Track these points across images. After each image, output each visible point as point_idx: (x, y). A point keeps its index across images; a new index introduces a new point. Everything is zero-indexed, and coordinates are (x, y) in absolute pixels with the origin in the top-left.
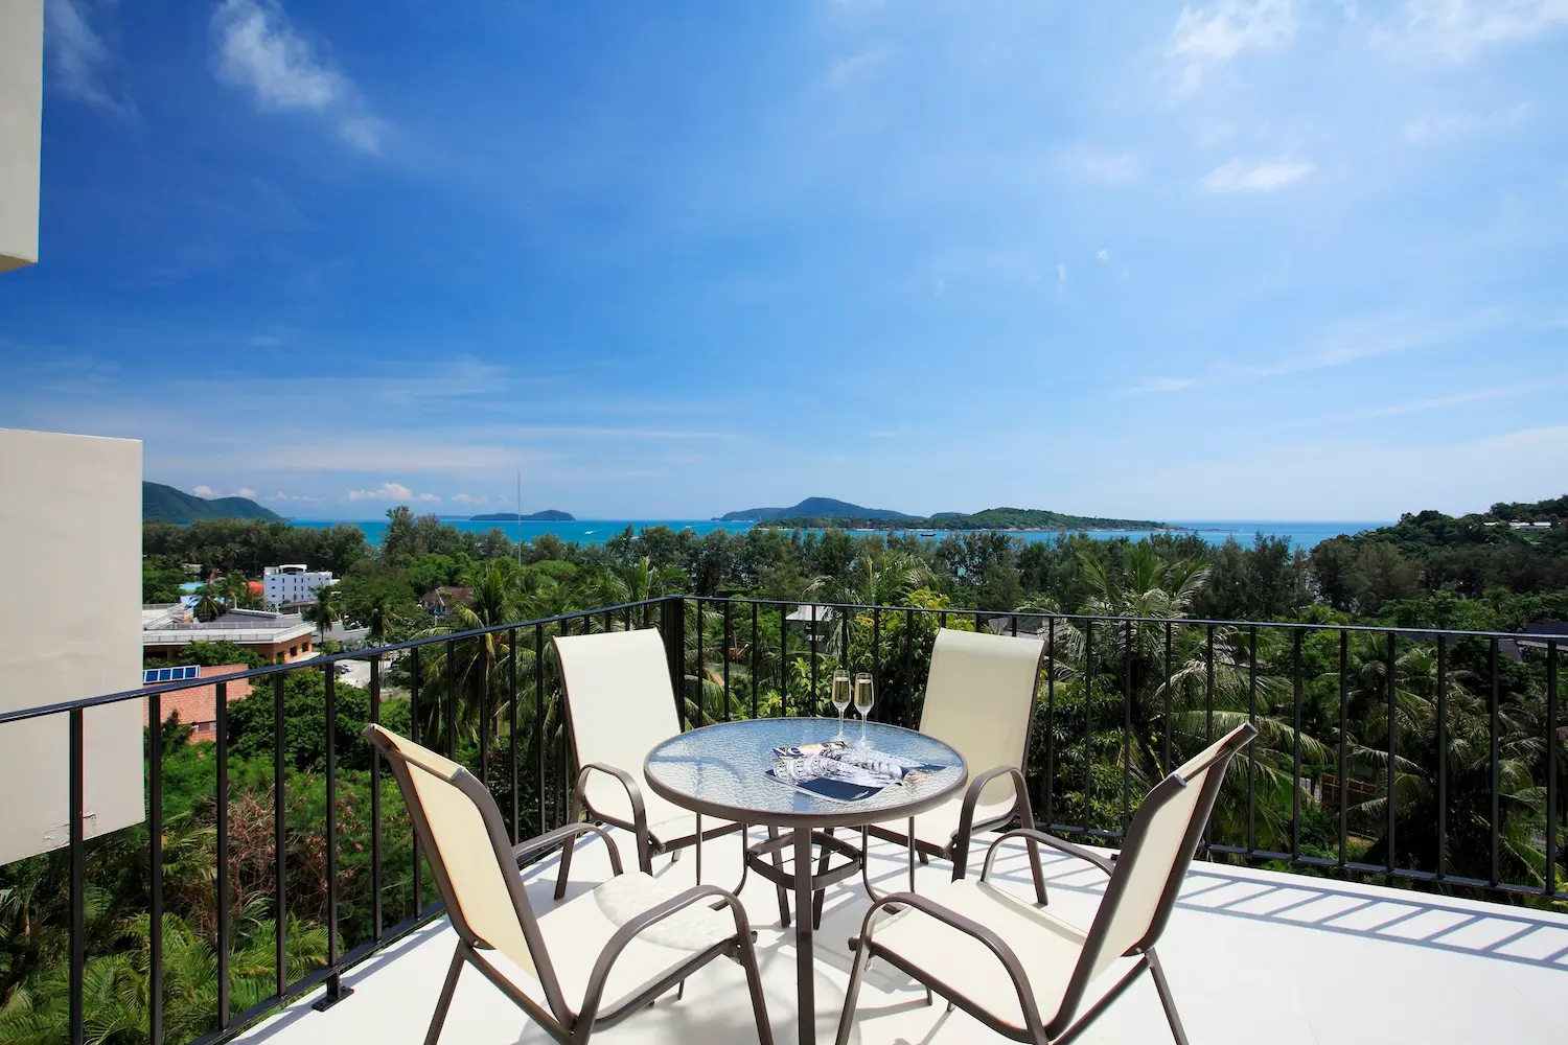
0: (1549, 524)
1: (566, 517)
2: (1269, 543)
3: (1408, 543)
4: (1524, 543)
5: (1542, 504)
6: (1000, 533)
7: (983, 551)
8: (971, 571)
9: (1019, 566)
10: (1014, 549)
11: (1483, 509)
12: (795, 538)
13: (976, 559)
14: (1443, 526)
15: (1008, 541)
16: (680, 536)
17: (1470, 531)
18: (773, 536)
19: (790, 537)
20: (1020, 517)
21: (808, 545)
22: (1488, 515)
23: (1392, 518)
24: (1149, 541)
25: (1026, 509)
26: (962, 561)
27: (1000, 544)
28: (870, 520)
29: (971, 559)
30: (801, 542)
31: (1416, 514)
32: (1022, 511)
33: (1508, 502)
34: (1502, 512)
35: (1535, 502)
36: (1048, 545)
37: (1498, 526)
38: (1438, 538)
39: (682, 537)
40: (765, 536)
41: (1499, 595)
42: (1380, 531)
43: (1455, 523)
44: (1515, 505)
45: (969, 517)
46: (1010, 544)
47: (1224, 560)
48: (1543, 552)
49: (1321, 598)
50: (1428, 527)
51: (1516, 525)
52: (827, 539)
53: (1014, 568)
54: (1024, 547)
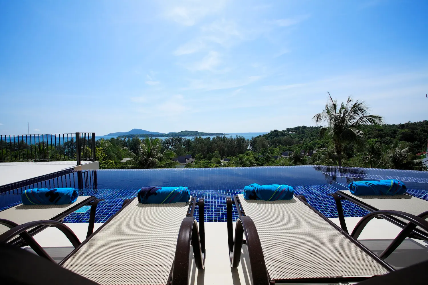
0: (295, 132)
2: (239, 137)
3: (272, 137)
4: (291, 136)
6: (180, 137)
7: (176, 142)
8: (173, 147)
10: (183, 141)
11: (285, 129)
13: (174, 144)
14: (278, 133)
17: (283, 134)
19: (123, 140)
22: (286, 130)
24: (215, 138)
25: (192, 131)
26: (170, 145)
27: (180, 140)
28: (151, 135)
30: (126, 141)
31: (273, 130)
32: (190, 132)
33: (289, 128)
34: (289, 130)
35: (293, 128)
37: (287, 133)
38: (277, 136)
41: (280, 147)
42: (267, 134)
43: (280, 132)
44: (290, 128)
45: (177, 133)
47: (229, 142)
48: (293, 138)
49: (251, 150)
50: (275, 133)
51: (290, 132)
52: (133, 140)
53: (183, 146)
54: (185, 140)
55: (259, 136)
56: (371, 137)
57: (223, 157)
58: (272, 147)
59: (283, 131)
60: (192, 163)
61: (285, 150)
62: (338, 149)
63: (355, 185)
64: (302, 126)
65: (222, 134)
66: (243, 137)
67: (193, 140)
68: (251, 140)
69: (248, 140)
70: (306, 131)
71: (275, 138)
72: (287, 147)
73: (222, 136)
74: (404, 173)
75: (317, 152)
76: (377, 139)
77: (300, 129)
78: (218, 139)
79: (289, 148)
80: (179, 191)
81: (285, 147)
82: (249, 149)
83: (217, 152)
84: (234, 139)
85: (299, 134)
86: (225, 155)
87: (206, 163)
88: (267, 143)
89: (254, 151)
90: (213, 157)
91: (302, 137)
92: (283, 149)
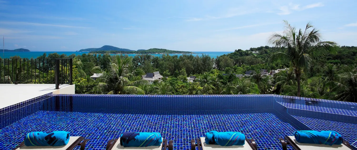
0: (258, 52)
1: (27, 51)
2: (205, 56)
3: (236, 56)
4: (254, 55)
5: (258, 48)
6: (149, 54)
7: (145, 59)
8: (142, 64)
9: (152, 62)
10: (152, 58)
11: (249, 49)
12: (95, 56)
13: (143, 61)
14: (242, 52)
15: (150, 56)
16: (61, 56)
17: (246, 53)
18: (89, 56)
19: (94, 55)
20: (159, 51)
21: (99, 58)
22: (249, 50)
23: (233, 51)
24: (182, 56)
26: (139, 62)
27: (149, 57)
28: (121, 51)
29: (142, 61)
30: (97, 57)
31: (237, 50)
33: (253, 48)
34: (252, 50)
35: (257, 48)
36: (160, 57)
37: (251, 52)
38: (241, 55)
39: (62, 56)
40: (87, 56)
41: (244, 66)
43: (244, 52)
45: (146, 50)
46: (151, 57)
47: (196, 60)
48: (256, 57)
49: (217, 68)
50: (239, 52)
51: (253, 52)
52: (104, 56)
53: (151, 63)
54: (154, 58)
55: (224, 55)
56: (331, 58)
57: (190, 75)
58: (236, 66)
59: (247, 51)
60: (160, 80)
61: (248, 69)
62: (297, 72)
63: (298, 134)
64: (264, 46)
65: (189, 52)
66: (208, 55)
67: (161, 58)
68: (216, 59)
69: (213, 58)
70: (268, 51)
71: (239, 57)
72: (250, 66)
73: (189, 55)
74: (353, 106)
75: (279, 72)
76: (337, 60)
77: (263, 49)
78: (185, 58)
79: (252, 67)
80: (153, 137)
81: (248, 66)
82: (214, 67)
83: (184, 70)
84: (200, 57)
85: (261, 54)
86: (192, 73)
87: (173, 80)
88: (231, 61)
89: (219, 70)
90: (180, 74)
91: (265, 56)
92: (247, 68)
